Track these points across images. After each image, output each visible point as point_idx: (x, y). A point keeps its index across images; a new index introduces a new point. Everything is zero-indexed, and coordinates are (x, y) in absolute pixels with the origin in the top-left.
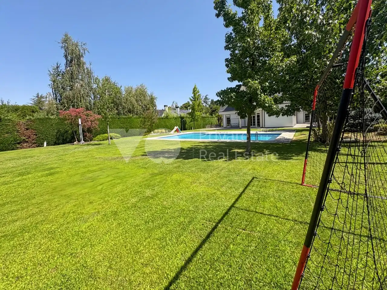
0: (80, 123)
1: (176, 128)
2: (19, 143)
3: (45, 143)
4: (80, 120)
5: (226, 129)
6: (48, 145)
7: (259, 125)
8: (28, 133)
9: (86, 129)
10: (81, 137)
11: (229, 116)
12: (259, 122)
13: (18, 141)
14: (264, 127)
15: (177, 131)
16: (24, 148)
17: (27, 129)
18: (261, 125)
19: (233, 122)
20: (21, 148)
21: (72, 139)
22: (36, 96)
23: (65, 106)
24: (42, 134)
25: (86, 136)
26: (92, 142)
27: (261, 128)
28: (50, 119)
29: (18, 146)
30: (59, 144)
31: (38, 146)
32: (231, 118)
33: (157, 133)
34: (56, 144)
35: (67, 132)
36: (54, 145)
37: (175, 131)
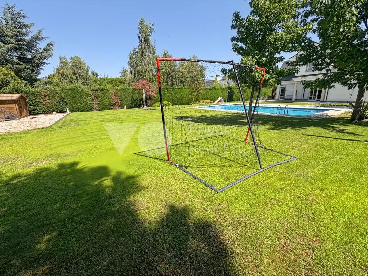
0: (144, 93)
1: (220, 99)
2: (112, 106)
3: (125, 107)
4: (144, 90)
5: (278, 101)
6: (127, 108)
7: (319, 98)
8: (117, 99)
9: (148, 97)
10: (145, 103)
11: (285, 86)
12: (320, 95)
13: (112, 104)
14: (325, 101)
15: (220, 101)
16: (115, 109)
17: (116, 96)
18: (322, 99)
19: (287, 94)
20: (113, 109)
21: (140, 105)
22: (122, 70)
23: (136, 79)
24: (123, 100)
25: (148, 103)
26: (151, 108)
27: (321, 102)
28: (128, 89)
29: (112, 107)
30: (132, 108)
31: (121, 108)
32: (286, 89)
33: (202, 103)
34: (131, 107)
35: (137, 99)
36: (130, 108)
37: (218, 102)
